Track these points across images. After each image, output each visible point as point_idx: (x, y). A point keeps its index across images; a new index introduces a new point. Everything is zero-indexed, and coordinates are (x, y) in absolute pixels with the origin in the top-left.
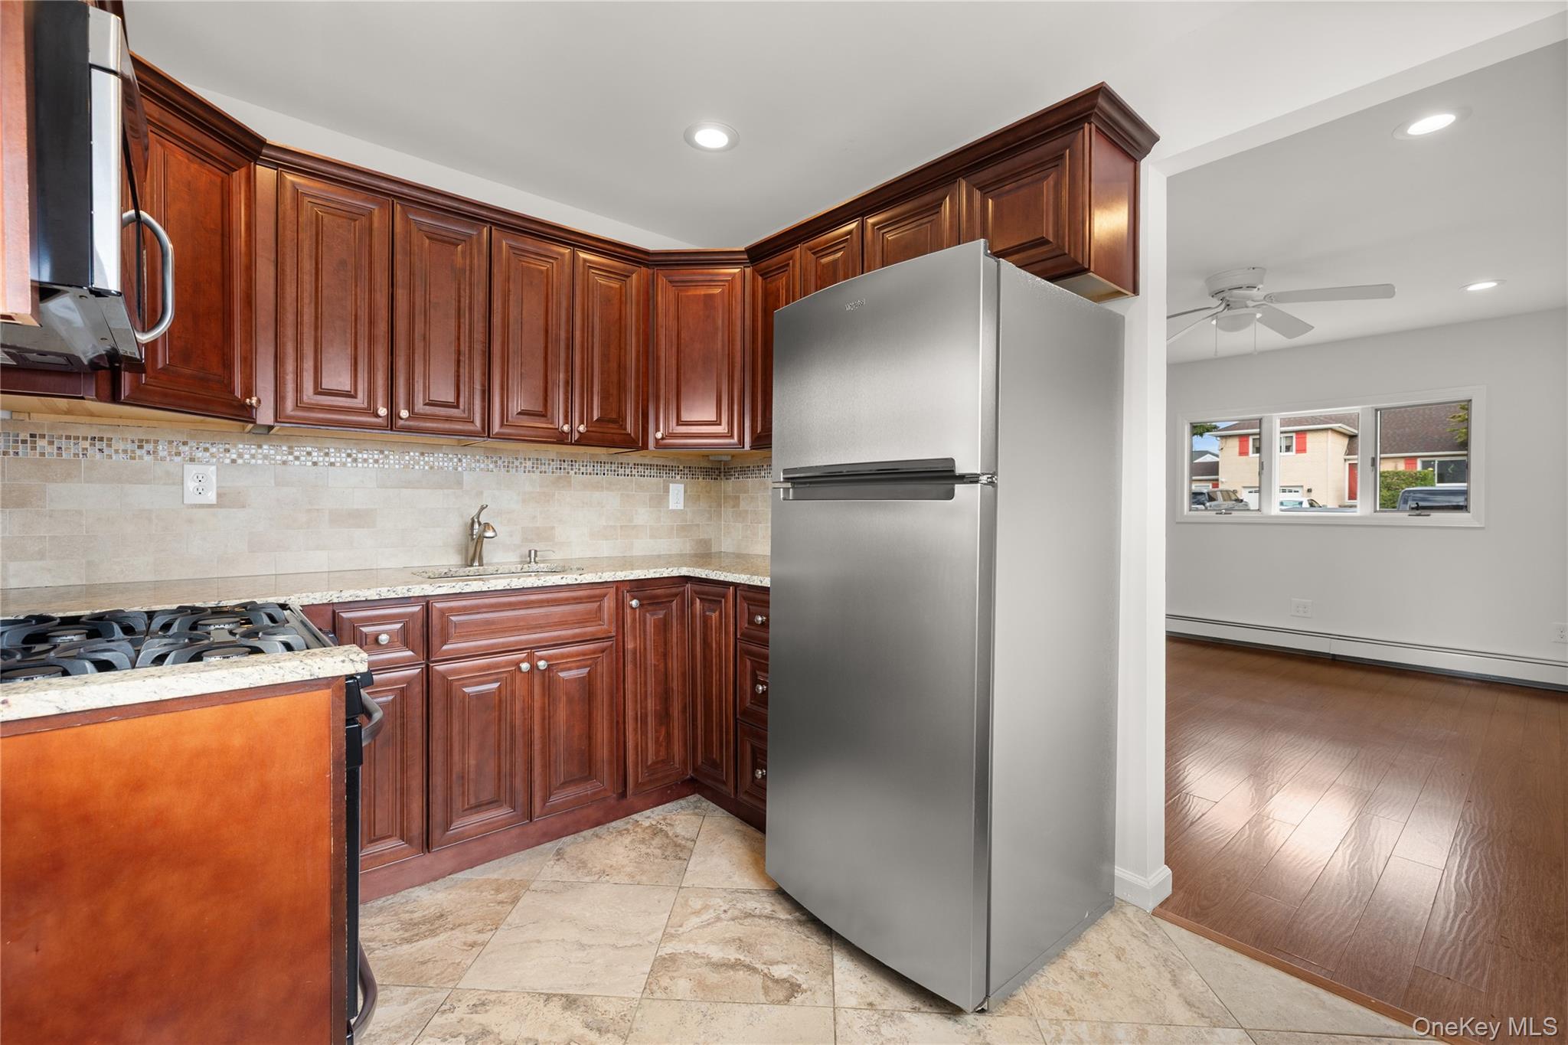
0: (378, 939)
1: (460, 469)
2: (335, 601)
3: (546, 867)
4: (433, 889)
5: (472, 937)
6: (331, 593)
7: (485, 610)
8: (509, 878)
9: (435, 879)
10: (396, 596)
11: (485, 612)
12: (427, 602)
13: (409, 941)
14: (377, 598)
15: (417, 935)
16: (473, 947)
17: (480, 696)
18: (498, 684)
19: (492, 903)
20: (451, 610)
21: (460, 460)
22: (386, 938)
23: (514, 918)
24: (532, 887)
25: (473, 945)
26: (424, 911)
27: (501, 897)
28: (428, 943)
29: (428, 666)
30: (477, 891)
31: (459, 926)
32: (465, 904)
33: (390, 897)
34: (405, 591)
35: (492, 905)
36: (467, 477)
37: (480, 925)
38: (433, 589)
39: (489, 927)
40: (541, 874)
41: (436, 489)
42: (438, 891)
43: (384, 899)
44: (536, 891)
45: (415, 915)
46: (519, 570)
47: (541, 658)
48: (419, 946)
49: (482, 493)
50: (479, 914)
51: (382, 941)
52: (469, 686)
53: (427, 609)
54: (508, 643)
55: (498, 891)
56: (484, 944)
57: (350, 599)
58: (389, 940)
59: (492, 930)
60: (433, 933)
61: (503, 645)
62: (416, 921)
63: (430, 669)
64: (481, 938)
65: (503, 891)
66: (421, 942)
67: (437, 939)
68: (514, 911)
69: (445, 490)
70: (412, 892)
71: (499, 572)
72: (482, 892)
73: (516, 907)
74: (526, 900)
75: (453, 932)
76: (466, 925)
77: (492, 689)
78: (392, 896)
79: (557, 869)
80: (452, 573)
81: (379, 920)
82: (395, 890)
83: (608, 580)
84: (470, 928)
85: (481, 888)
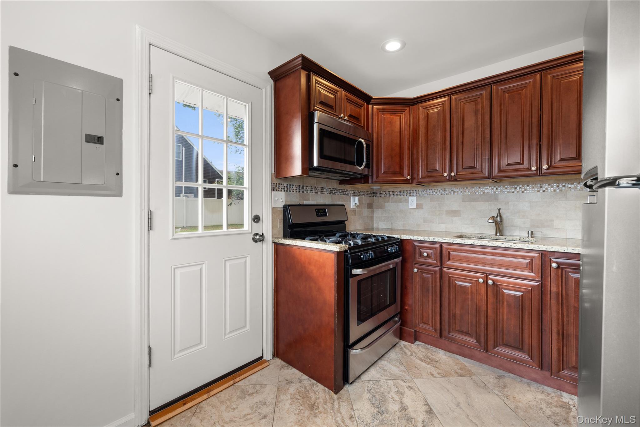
0: (417, 354)
1: (497, 193)
2: (412, 239)
3: (488, 376)
4: (445, 354)
5: (434, 373)
6: (411, 236)
7: (464, 252)
8: (470, 369)
9: (450, 352)
10: (430, 240)
11: (464, 253)
12: (441, 244)
13: (421, 360)
14: (424, 240)
15: (425, 360)
16: (431, 375)
17: (462, 287)
18: (471, 284)
19: (454, 370)
20: (450, 249)
21: (497, 189)
22: (418, 355)
23: (452, 379)
24: (473, 377)
25: (431, 374)
26: (435, 357)
27: (460, 371)
28: (424, 364)
29: (441, 268)
30: (455, 364)
31: (437, 368)
32: (446, 364)
33: (433, 347)
34: (432, 239)
35: (453, 371)
36: (501, 197)
37: (441, 372)
38: (442, 240)
39: (442, 375)
40: (483, 377)
41: (485, 201)
42: (446, 356)
43: (431, 347)
44: (472, 379)
45: (432, 356)
46: (518, 240)
47: (491, 279)
48: (421, 363)
49: (508, 203)
50: (446, 370)
51: (417, 355)
52: (458, 281)
53: (441, 247)
54: (474, 268)
55: (461, 369)
56: (434, 377)
57: (416, 239)
58: (418, 356)
59: (442, 376)
60: (428, 363)
61: (472, 268)
62: (429, 357)
63: (442, 270)
64: (436, 375)
65: (462, 370)
66: (423, 363)
67: (427, 365)
68: (456, 378)
69: (490, 202)
70: (440, 351)
71: (507, 239)
72: (456, 365)
73: (458, 377)
74: (464, 379)
75: (433, 368)
76: (438, 369)
77: (467, 286)
78: (434, 347)
79: (491, 380)
80: (483, 237)
81: (423, 350)
82: (436, 346)
83: (533, 249)
84: (438, 371)
85: (457, 364)
